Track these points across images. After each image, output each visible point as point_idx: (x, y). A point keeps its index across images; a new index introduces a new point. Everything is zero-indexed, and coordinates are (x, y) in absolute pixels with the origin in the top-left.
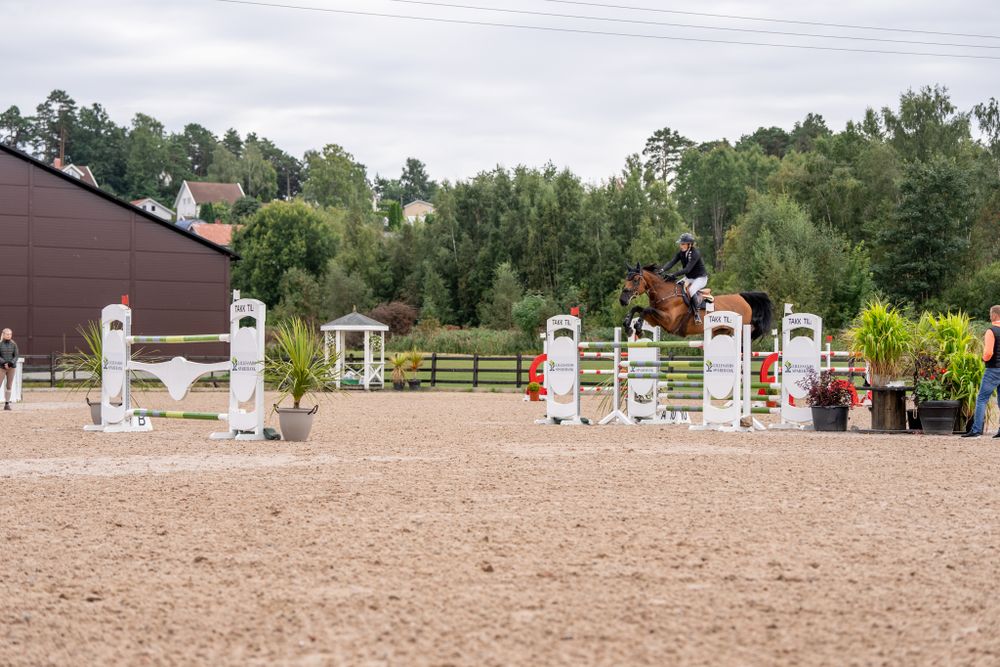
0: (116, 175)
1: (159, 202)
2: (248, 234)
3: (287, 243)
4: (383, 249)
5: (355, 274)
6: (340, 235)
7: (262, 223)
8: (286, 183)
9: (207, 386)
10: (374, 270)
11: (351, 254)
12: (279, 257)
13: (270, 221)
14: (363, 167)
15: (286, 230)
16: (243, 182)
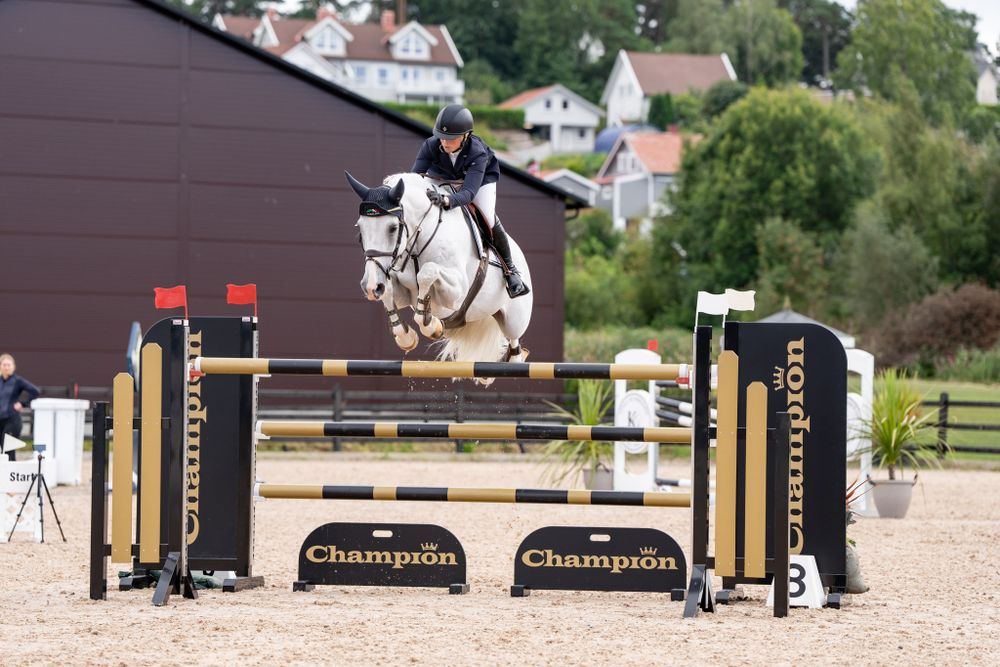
0: (499, 41)
1: (577, 92)
2: (710, 153)
3: (782, 168)
4: (968, 178)
5: (906, 229)
6: (879, 152)
7: (735, 132)
8: (821, 53)
9: (507, 450)
10: (948, 222)
11: (901, 189)
12: (766, 195)
13: (750, 129)
14: (973, 18)
15: (779, 144)
16: (734, 51)
